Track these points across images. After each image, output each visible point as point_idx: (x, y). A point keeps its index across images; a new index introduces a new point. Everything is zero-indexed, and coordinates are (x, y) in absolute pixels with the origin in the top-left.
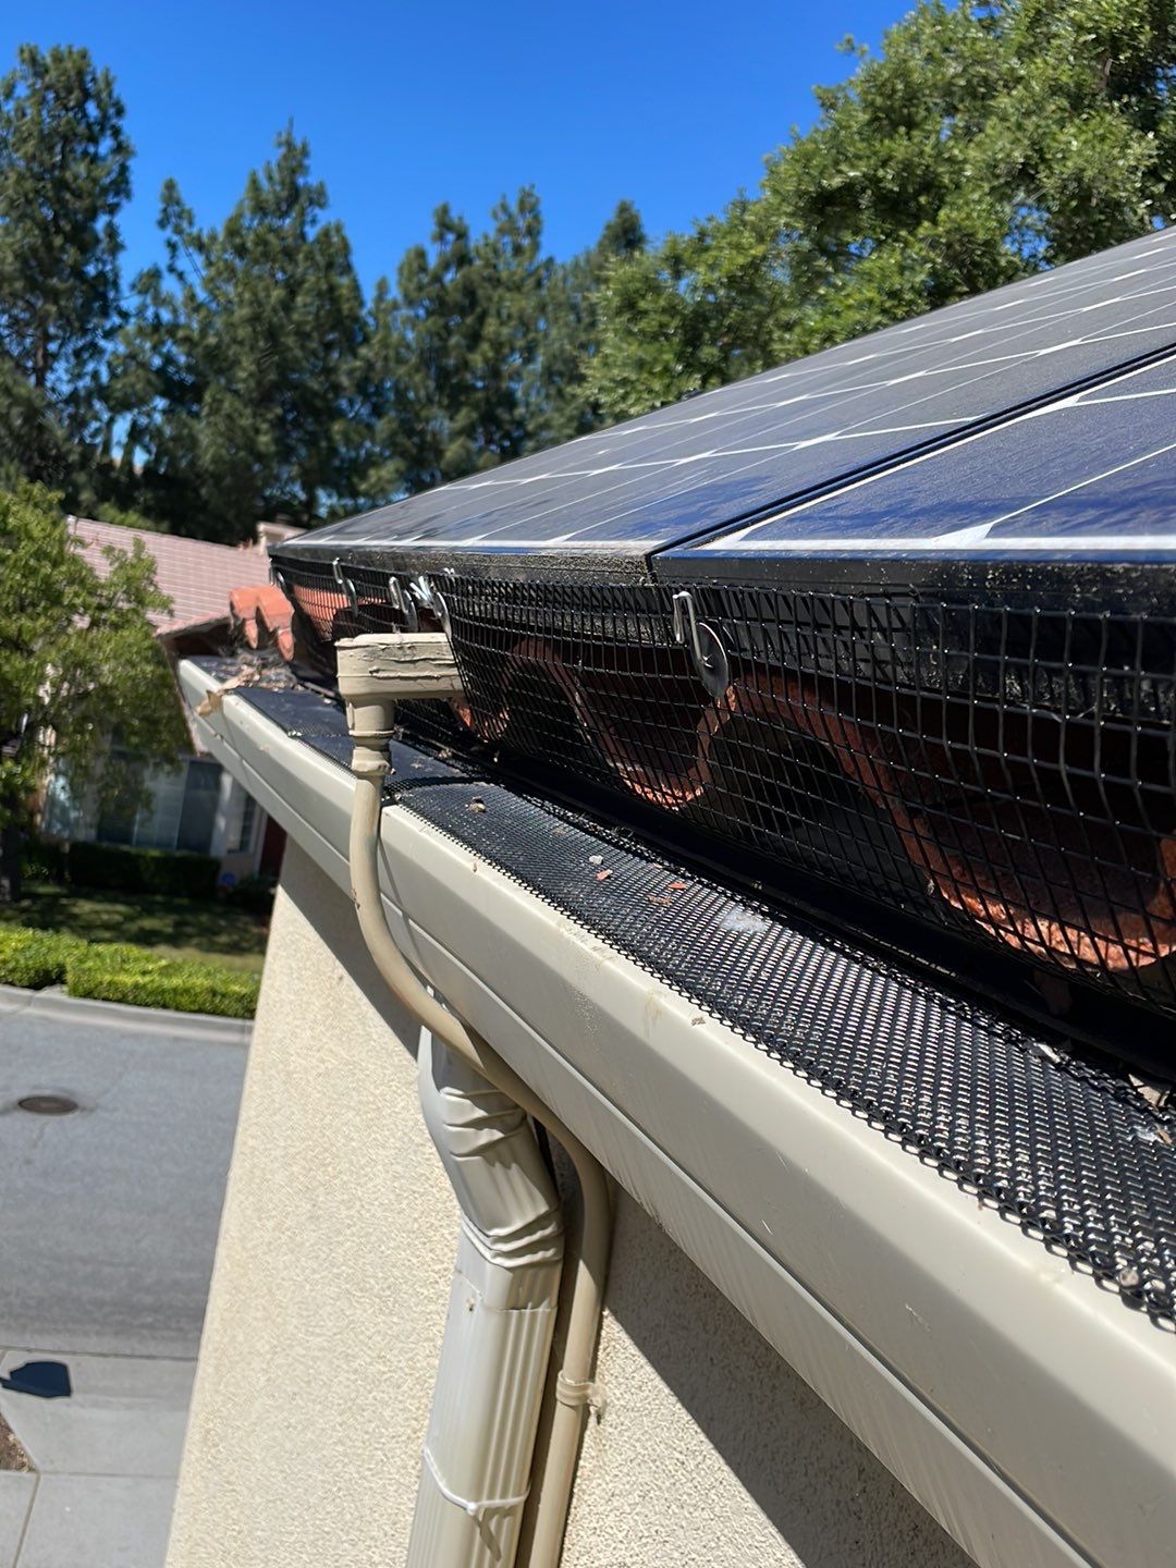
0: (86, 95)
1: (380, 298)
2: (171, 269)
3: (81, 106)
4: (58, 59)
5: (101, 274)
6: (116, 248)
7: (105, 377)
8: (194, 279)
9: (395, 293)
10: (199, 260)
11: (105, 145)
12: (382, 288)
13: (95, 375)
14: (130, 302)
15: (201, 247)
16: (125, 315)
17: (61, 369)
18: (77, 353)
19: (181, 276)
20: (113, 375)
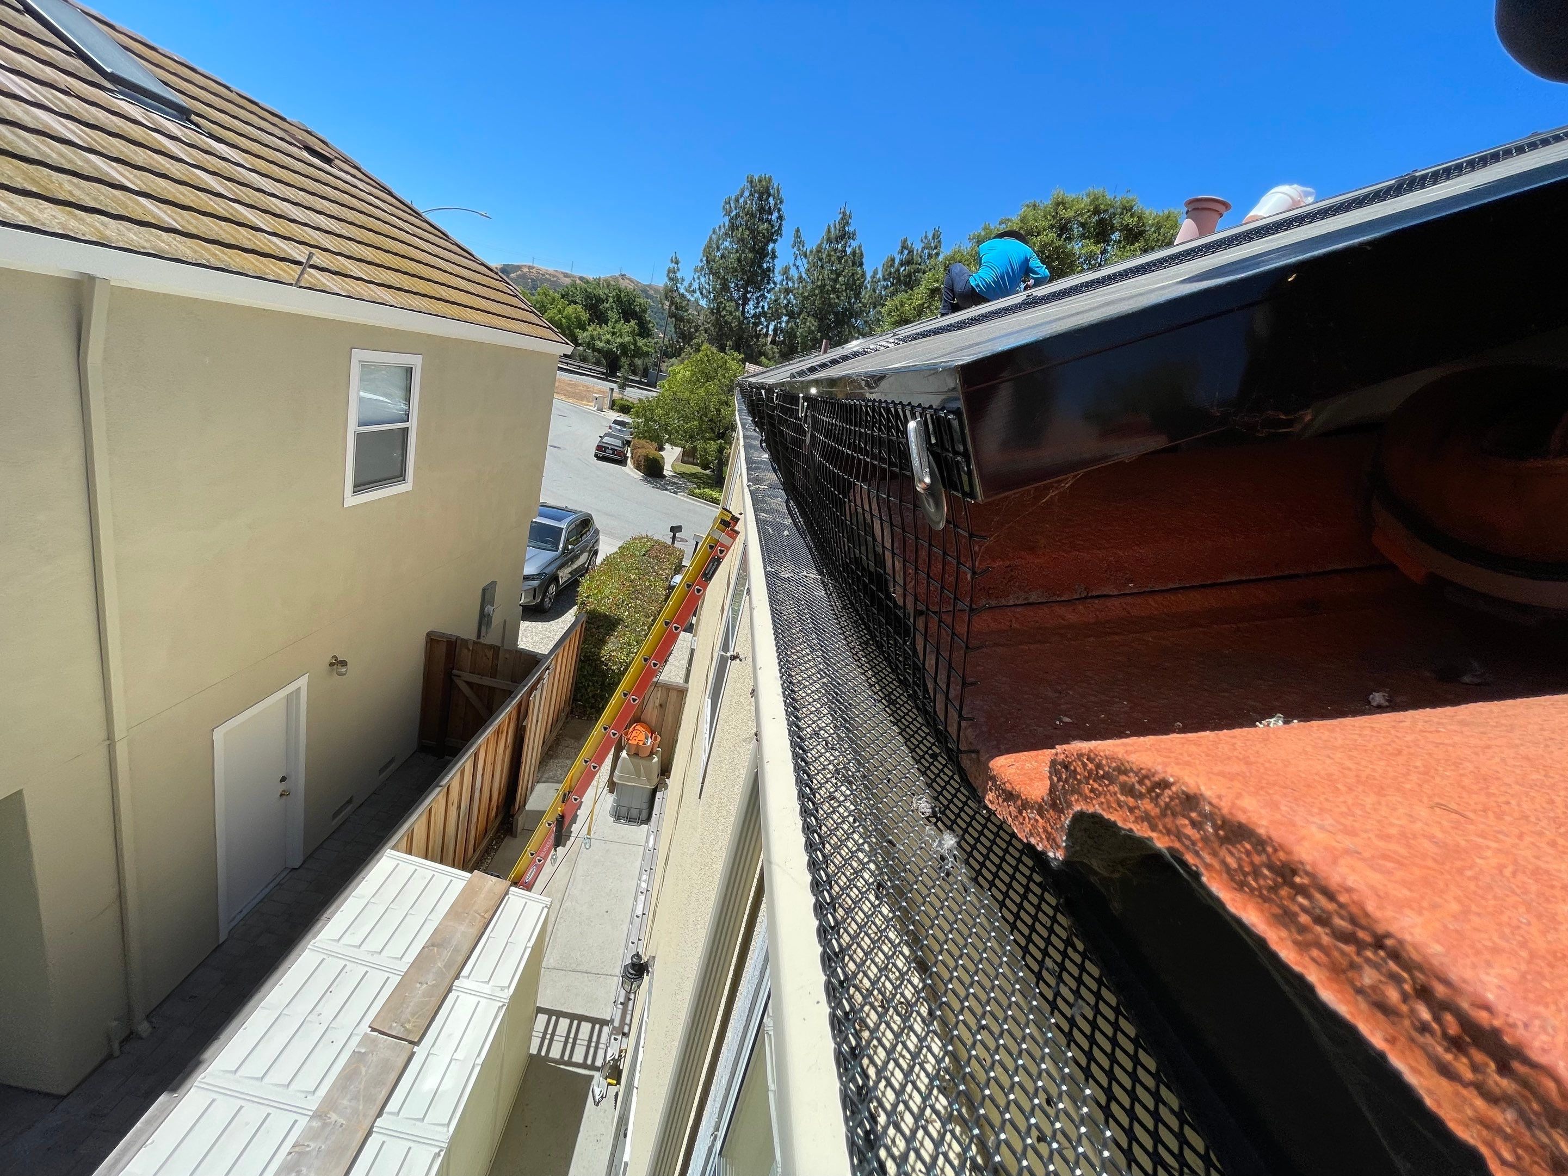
0: (769, 195)
1: (874, 277)
2: (794, 265)
3: (767, 199)
4: (760, 181)
5: (768, 267)
6: (774, 257)
7: (766, 307)
8: (802, 270)
9: (880, 275)
10: (805, 261)
11: (775, 215)
12: (875, 273)
13: (763, 307)
14: (778, 278)
15: (806, 256)
16: (775, 283)
17: (751, 303)
18: (757, 298)
19: (797, 268)
20: (769, 308)
